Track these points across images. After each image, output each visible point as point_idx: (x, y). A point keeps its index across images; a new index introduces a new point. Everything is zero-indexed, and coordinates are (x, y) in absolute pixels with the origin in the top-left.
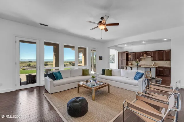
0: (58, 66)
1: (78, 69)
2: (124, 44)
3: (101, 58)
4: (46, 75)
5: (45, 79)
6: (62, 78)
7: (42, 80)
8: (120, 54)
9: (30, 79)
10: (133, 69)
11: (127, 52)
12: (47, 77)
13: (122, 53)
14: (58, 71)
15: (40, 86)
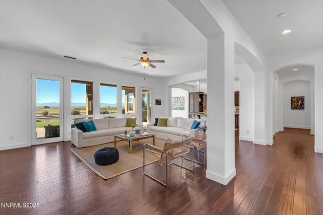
0: (92, 114)
1: (121, 117)
2: (195, 81)
3: (158, 102)
4: (73, 126)
5: (72, 130)
6: (95, 129)
7: (68, 133)
8: (191, 96)
9: (51, 131)
10: (201, 117)
11: (201, 93)
12: (75, 129)
13: (194, 94)
14: (91, 120)
15: (65, 141)
